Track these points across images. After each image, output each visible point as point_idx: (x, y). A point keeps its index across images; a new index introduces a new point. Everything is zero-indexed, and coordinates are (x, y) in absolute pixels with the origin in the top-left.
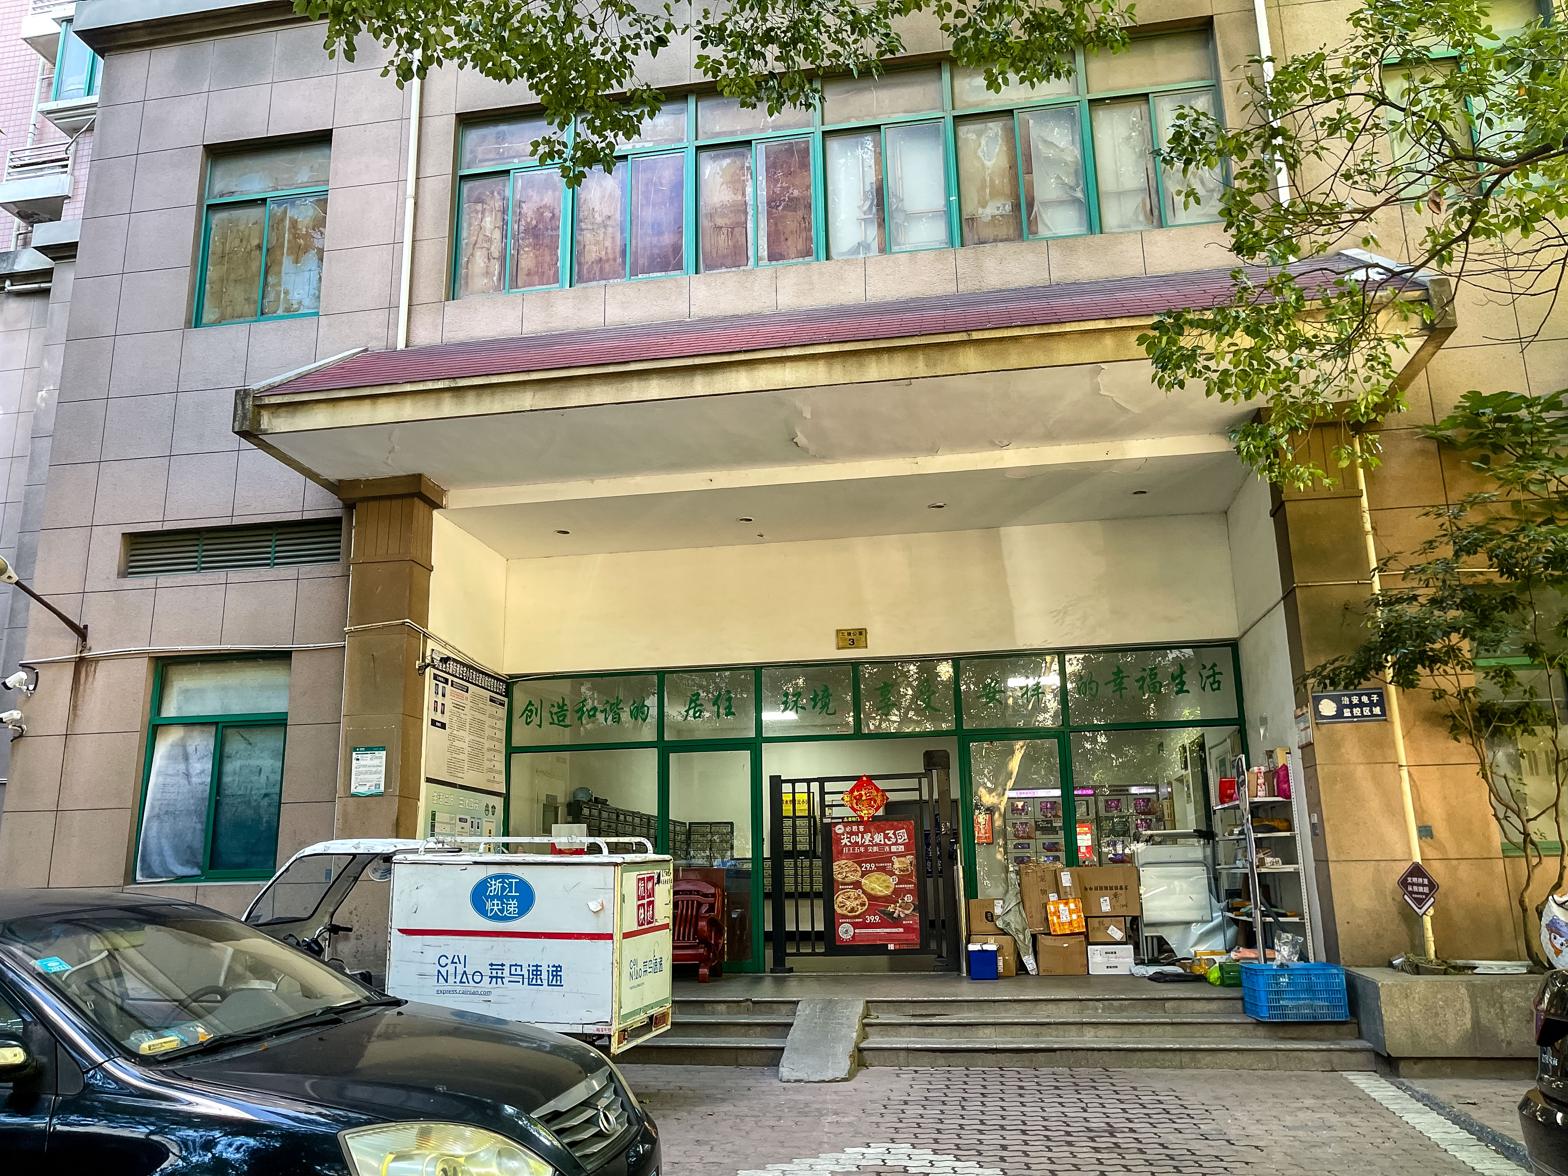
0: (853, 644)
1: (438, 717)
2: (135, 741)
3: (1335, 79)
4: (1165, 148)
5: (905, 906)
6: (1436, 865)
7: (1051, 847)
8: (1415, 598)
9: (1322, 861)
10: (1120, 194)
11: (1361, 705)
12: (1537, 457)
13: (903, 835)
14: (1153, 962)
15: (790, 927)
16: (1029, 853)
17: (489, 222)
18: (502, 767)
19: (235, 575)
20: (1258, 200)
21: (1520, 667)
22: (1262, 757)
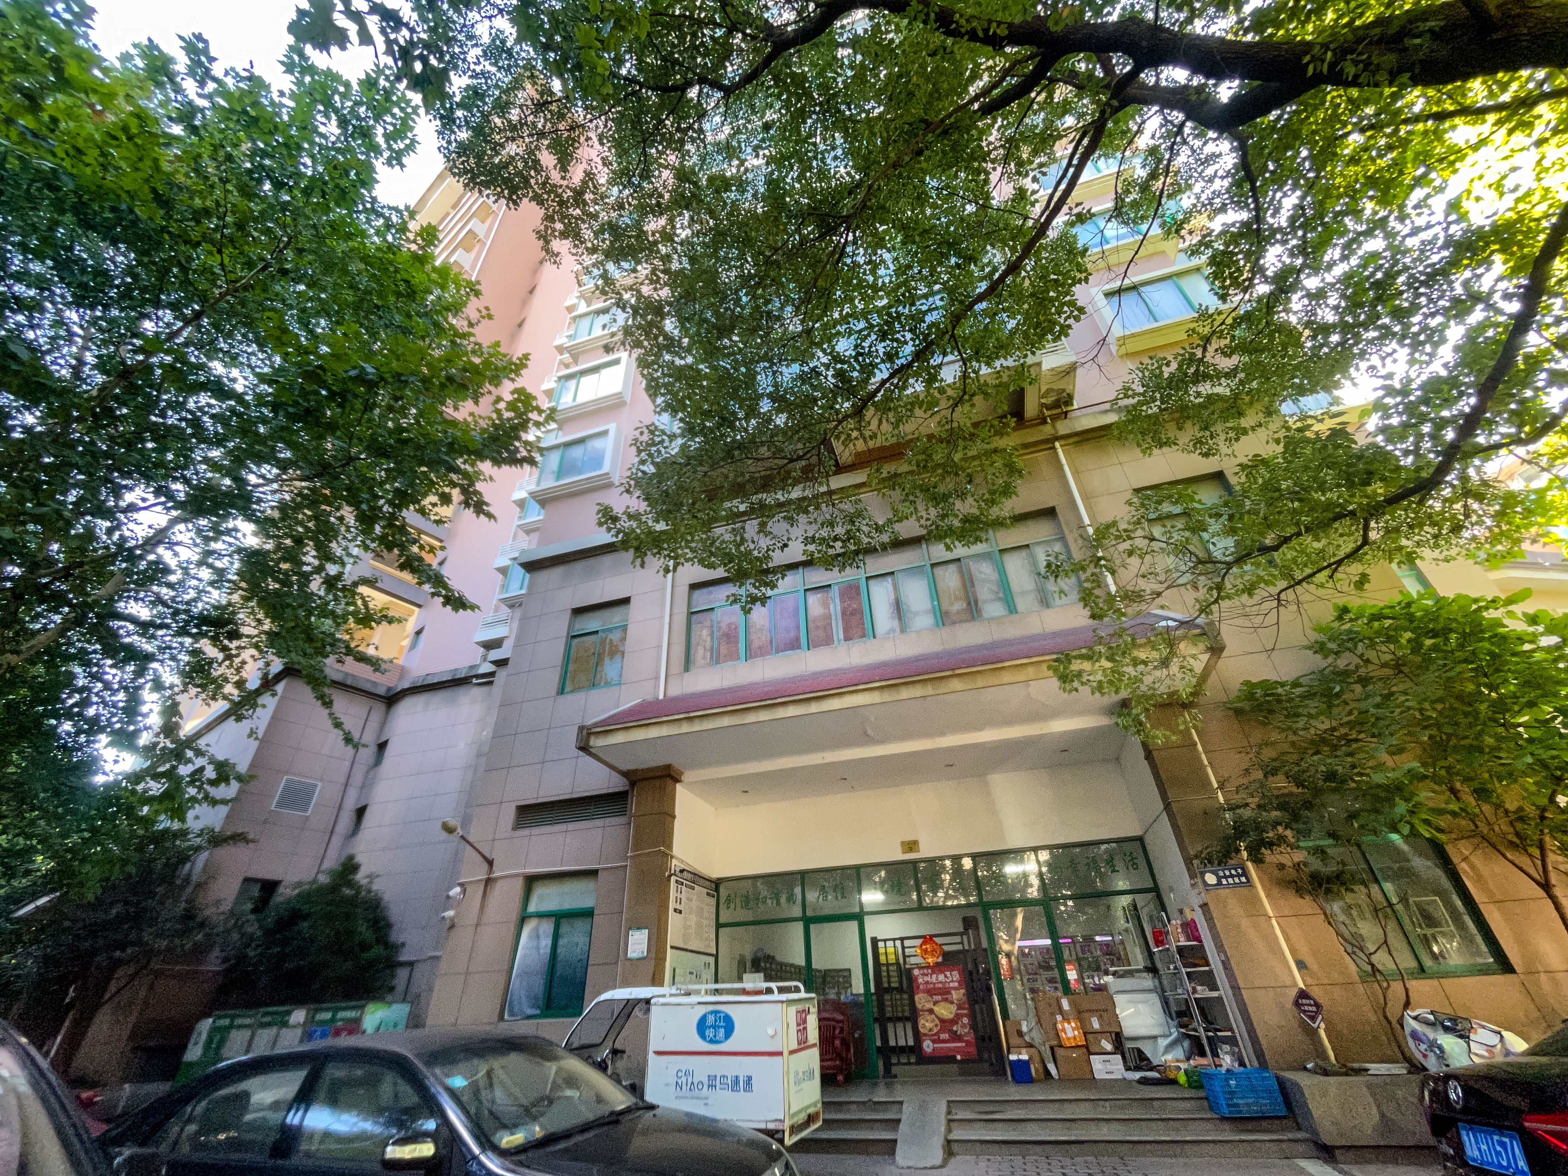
0: (911, 850)
1: (678, 907)
2: (512, 928)
3: (1125, 531)
4: (1043, 571)
5: (963, 1026)
6: (1316, 989)
7: (1052, 981)
8: (1247, 805)
9: (1236, 989)
10: (1023, 593)
11: (1232, 876)
12: (1297, 715)
13: (956, 975)
14: (1137, 1068)
15: (892, 1043)
16: (1038, 985)
17: (705, 633)
18: (713, 936)
19: (571, 826)
20: (1097, 592)
21: (1329, 846)
22: (1177, 914)
